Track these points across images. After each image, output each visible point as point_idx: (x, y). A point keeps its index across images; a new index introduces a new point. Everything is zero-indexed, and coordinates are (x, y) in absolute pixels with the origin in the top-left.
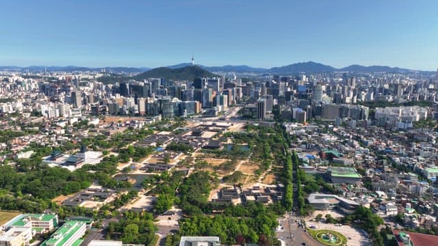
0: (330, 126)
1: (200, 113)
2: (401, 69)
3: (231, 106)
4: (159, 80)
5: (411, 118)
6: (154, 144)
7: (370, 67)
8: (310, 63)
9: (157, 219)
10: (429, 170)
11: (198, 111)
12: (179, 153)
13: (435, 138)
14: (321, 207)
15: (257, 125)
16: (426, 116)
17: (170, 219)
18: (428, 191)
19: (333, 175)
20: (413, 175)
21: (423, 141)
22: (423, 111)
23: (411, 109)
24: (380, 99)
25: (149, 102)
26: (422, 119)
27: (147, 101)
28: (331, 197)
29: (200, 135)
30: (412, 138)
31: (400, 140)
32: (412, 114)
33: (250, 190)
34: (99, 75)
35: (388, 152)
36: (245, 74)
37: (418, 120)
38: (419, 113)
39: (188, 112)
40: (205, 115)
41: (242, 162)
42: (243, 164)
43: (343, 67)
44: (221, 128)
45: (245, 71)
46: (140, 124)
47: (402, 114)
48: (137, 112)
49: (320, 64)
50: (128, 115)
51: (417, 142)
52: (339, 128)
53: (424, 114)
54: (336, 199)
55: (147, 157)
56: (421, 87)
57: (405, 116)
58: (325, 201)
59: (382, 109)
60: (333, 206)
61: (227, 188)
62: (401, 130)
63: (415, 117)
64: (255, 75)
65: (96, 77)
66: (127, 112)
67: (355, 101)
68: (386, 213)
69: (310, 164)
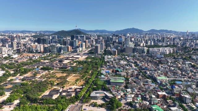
0: (126, 57)
1: (71, 51)
2: (173, 31)
3: (87, 48)
4: (57, 36)
5: (165, 53)
6: (36, 67)
7: (159, 30)
8: (133, 29)
9: (3, 107)
10: (158, 78)
11: (70, 50)
12: (45, 71)
13: (170, 62)
14: (95, 98)
15: (93, 56)
16: (172, 52)
17: (10, 107)
18: (154, 88)
19: (111, 81)
20: (150, 80)
21: (164, 63)
22: (171, 50)
23: (166, 48)
24: (156, 44)
25: (45, 46)
26: (170, 53)
27: (44, 46)
28: (102, 93)
29: (62, 62)
30: (160, 62)
31: (155, 63)
32: (166, 51)
33: (67, 89)
34: (33, 34)
35: (146, 69)
36: (103, 33)
37: (168, 53)
38: (169, 50)
39: (63, 51)
40: (73, 52)
41: (74, 75)
42: (74, 76)
43: (148, 30)
44: (75, 58)
45: (104, 32)
46: (37, 57)
47: (161, 51)
48: (40, 51)
49: (137, 29)
50: (35, 52)
51: (162, 64)
52: (130, 57)
53: (171, 51)
54: (105, 94)
55: (28, 73)
56: (176, 39)
57: (162, 52)
58: (98, 95)
59: (152, 49)
60: (102, 97)
61: (56, 89)
62: (158, 58)
63: (167, 52)
64: (108, 34)
65: (32, 35)
66: (35, 51)
67: (145, 45)
68: (126, 101)
69: (105, 76)
